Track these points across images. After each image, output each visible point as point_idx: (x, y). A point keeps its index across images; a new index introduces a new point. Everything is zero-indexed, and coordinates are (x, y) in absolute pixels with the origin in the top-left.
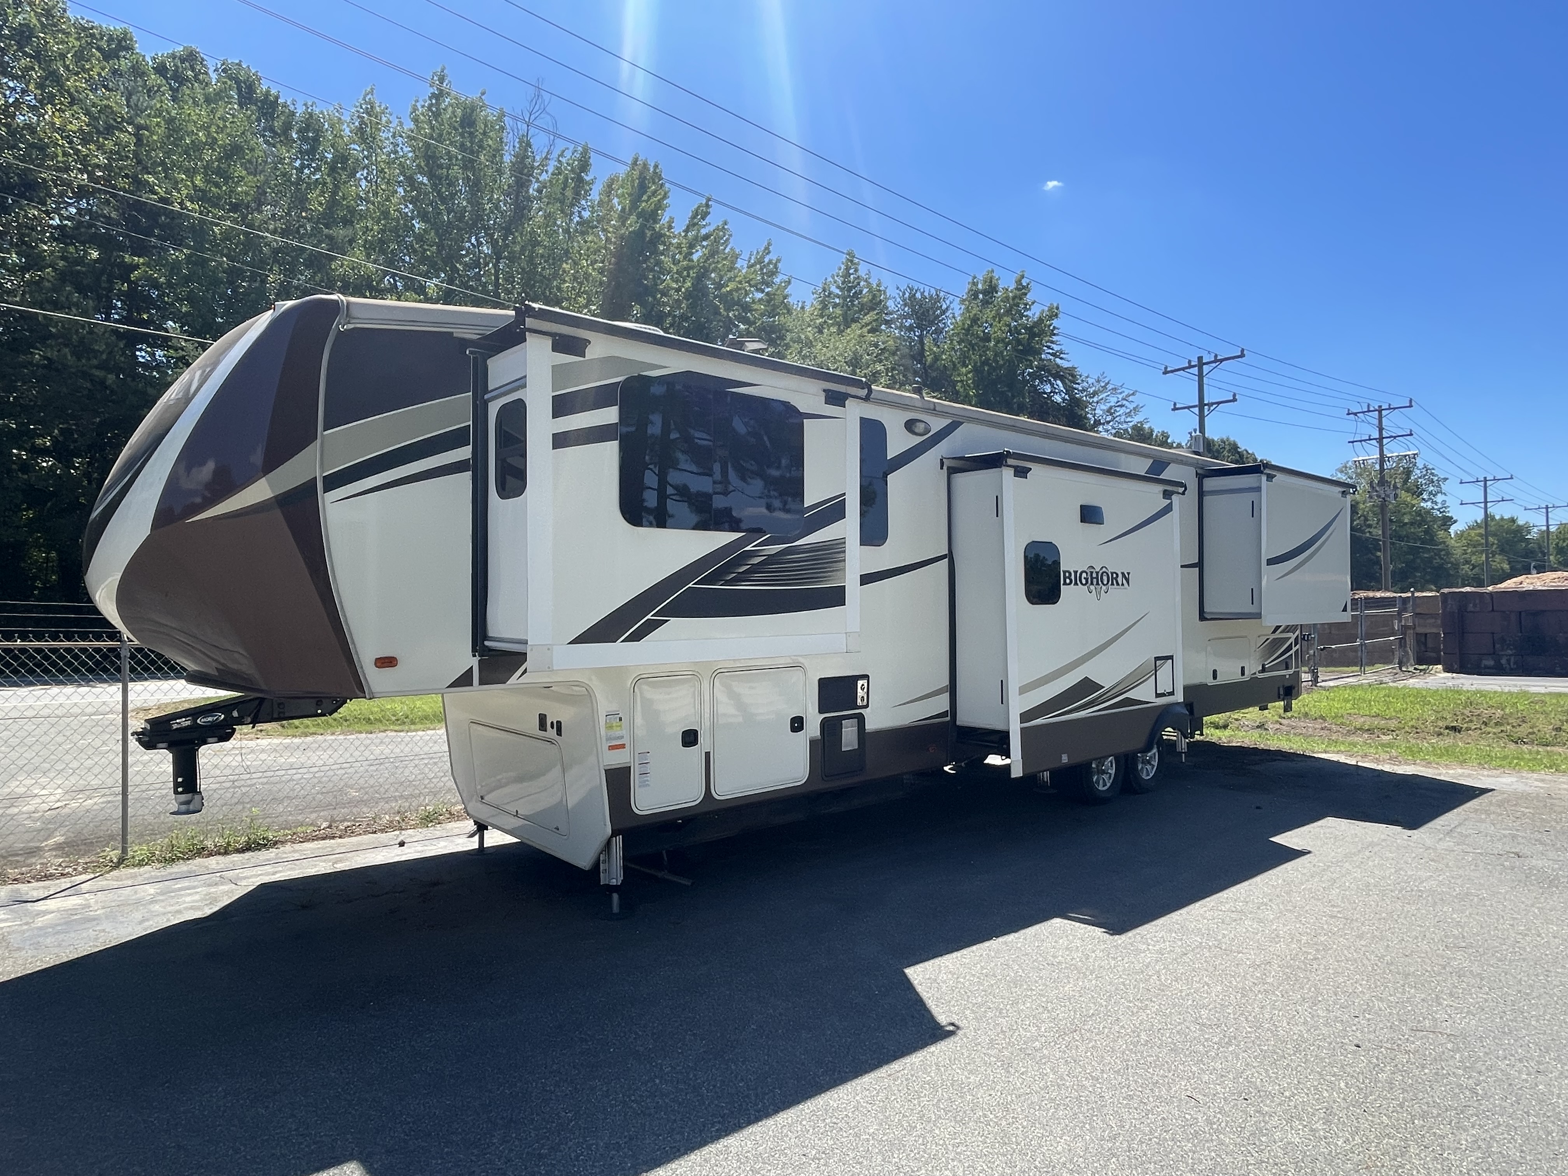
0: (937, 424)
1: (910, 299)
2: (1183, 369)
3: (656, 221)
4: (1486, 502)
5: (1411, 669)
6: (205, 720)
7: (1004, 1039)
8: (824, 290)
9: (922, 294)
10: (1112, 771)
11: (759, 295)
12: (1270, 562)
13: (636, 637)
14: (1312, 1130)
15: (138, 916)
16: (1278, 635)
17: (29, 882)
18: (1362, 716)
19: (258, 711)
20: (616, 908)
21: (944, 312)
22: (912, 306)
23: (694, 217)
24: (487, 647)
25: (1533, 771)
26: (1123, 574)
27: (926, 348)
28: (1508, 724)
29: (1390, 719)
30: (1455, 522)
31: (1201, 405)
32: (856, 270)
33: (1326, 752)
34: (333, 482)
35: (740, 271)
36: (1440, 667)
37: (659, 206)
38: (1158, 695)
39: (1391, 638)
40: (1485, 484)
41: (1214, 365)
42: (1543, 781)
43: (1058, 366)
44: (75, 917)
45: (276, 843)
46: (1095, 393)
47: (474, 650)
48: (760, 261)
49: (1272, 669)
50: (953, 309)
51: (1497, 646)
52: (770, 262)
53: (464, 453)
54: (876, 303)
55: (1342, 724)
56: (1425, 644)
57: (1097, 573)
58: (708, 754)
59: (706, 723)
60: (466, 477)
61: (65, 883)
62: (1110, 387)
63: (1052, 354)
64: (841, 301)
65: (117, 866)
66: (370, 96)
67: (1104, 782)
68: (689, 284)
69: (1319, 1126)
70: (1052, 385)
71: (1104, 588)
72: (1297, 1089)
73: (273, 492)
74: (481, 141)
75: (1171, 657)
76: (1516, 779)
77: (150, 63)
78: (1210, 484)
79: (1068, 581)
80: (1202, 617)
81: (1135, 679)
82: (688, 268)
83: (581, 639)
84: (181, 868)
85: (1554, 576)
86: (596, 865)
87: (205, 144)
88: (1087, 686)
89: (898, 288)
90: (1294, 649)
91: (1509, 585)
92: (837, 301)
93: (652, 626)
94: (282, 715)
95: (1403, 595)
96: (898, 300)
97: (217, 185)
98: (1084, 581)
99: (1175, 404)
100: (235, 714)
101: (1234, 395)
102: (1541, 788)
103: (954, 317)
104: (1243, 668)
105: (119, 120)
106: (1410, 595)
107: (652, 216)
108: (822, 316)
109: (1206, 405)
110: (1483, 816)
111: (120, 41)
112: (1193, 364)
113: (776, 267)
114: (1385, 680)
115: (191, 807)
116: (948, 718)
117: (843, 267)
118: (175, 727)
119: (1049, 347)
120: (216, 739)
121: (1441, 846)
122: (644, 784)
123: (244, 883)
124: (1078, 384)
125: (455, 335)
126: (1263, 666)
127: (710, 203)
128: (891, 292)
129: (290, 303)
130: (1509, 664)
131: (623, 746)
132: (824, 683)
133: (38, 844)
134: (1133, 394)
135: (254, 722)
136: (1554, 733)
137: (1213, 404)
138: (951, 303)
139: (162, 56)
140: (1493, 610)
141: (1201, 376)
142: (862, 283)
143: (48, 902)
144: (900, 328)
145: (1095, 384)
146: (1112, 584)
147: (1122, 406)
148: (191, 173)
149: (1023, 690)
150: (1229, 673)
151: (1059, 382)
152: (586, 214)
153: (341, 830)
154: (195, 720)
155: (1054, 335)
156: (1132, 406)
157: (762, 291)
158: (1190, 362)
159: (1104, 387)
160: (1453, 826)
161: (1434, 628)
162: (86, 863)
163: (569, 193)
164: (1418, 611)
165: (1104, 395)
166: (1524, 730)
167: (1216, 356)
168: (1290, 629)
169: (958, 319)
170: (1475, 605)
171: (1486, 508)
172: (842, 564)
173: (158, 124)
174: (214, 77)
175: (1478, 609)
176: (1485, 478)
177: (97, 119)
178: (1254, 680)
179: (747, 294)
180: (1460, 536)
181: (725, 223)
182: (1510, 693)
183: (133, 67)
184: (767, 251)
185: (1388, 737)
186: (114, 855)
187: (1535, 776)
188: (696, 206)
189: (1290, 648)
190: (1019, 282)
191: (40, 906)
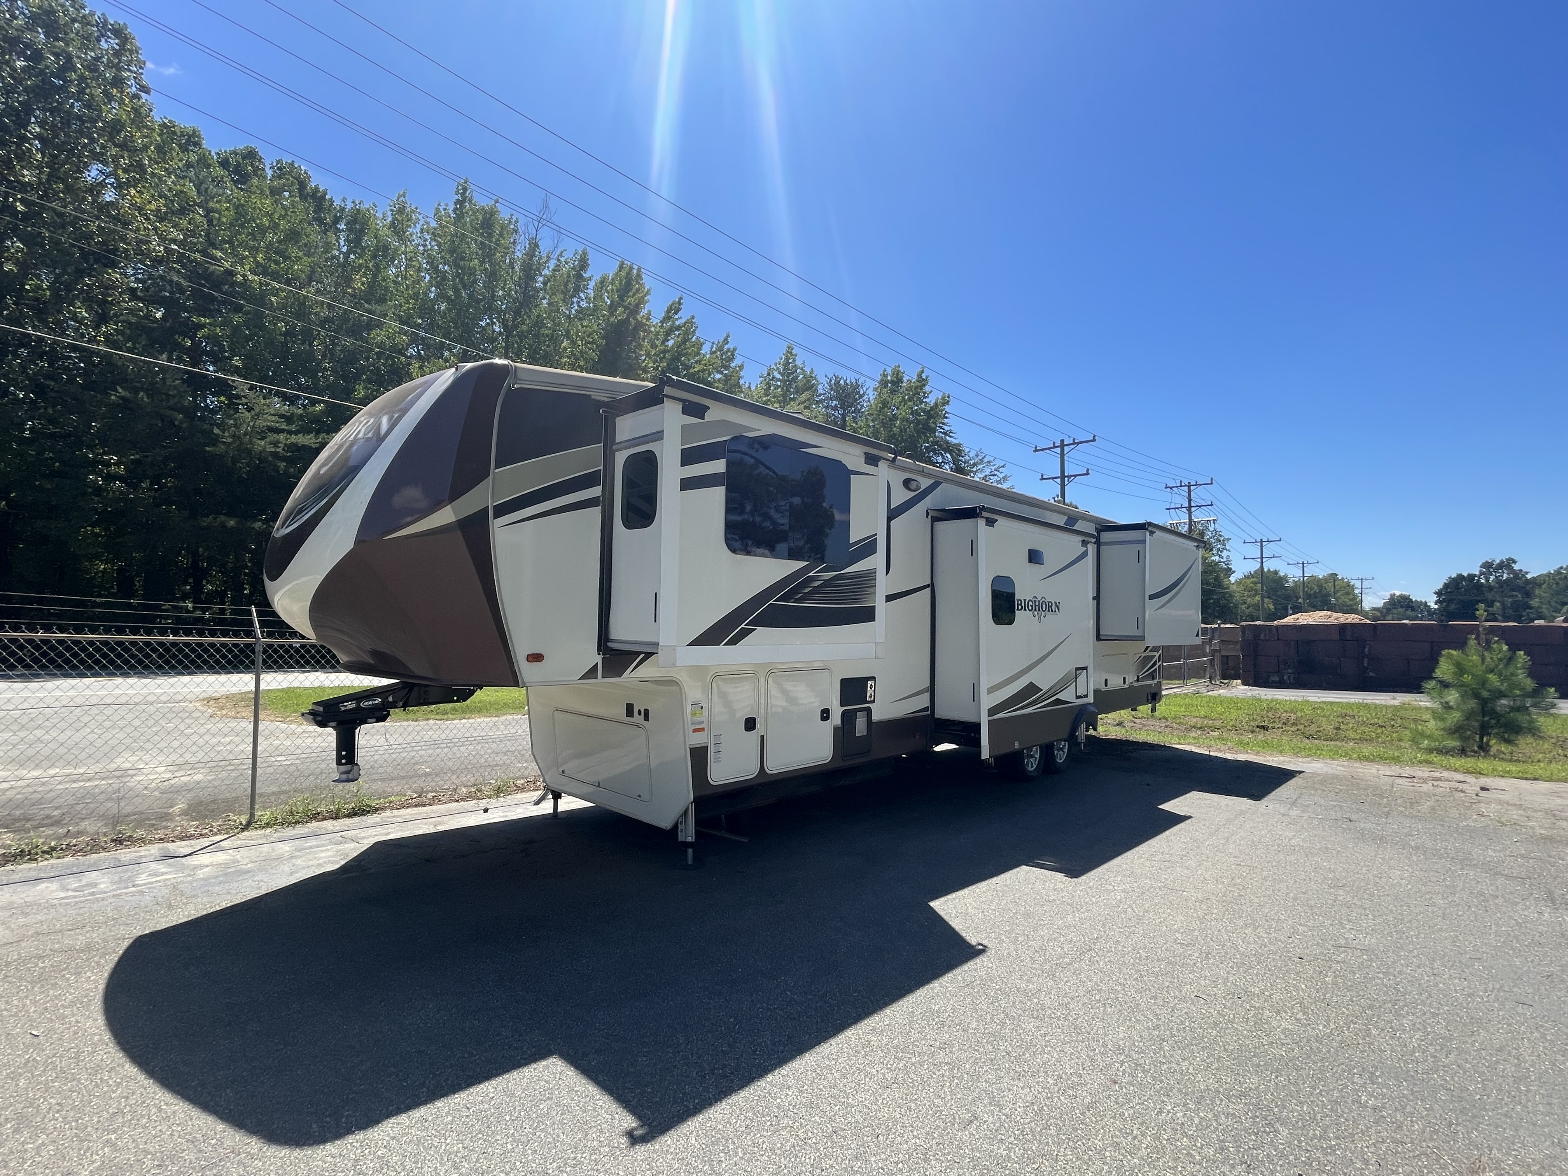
0: (925, 483)
1: (835, 384)
2: (1049, 449)
3: (638, 313)
4: (1262, 558)
5: (1218, 683)
6: (366, 703)
7: (1040, 956)
8: (769, 374)
9: (845, 381)
10: (1038, 756)
11: (718, 376)
12: (1152, 597)
13: (733, 642)
14: (1296, 1019)
15: (287, 869)
16: (1147, 654)
17: (173, 841)
18: (1194, 717)
19: (409, 697)
20: (690, 862)
21: (861, 397)
22: (837, 391)
23: (668, 311)
24: (609, 647)
25: (1333, 759)
26: (1055, 603)
27: (848, 424)
28: (1301, 724)
29: (1214, 720)
30: (1234, 572)
31: (1063, 476)
32: (794, 360)
33: (1180, 744)
34: (502, 510)
35: (704, 356)
36: (1239, 681)
37: (642, 301)
38: (1078, 697)
39: (1205, 659)
40: (1262, 544)
41: (1072, 447)
42: (1343, 766)
43: (947, 442)
44: (230, 870)
45: (377, 810)
46: (975, 465)
47: (599, 650)
48: (720, 349)
49: (1145, 678)
50: (868, 395)
51: (1282, 666)
52: (728, 350)
53: (595, 492)
54: (809, 386)
55: (1181, 723)
56: (1227, 663)
57: (1039, 601)
58: (762, 737)
59: (762, 711)
60: (596, 512)
61: (205, 842)
62: (986, 460)
63: (945, 433)
64: (782, 384)
65: (246, 827)
66: (402, 198)
67: (1032, 765)
68: (665, 364)
69: (1300, 1016)
70: (943, 457)
71: (1043, 613)
72: (1272, 990)
73: (456, 518)
74: (498, 240)
75: (1086, 668)
76: (1323, 765)
77: (215, 158)
78: (1106, 536)
79: (1020, 607)
80: (1099, 638)
81: (1062, 685)
82: (664, 352)
83: (696, 642)
84: (300, 830)
85: (1321, 614)
86: (675, 826)
87: (269, 228)
88: (1032, 689)
89: (826, 376)
90: (1158, 664)
91: (1289, 620)
92: (779, 383)
93: (745, 633)
94: (426, 701)
95: (1213, 626)
96: (826, 385)
97: (277, 263)
98: (1030, 608)
99: (1042, 475)
100: (390, 699)
101: (1088, 470)
102: (1345, 771)
103: (869, 401)
104: (1124, 678)
105: (192, 203)
106: (1217, 626)
107: (634, 310)
108: (767, 395)
109: (1066, 476)
110: (1312, 792)
111: (190, 137)
112: (1056, 445)
113: (733, 355)
114: (1201, 690)
115: (351, 776)
116: (929, 713)
117: (784, 357)
118: (343, 709)
119: (941, 427)
120: (374, 720)
121: (1292, 813)
122: (717, 760)
123: (365, 841)
124: (963, 457)
125: (592, 397)
126: (1138, 677)
127: (682, 301)
128: (822, 380)
129: (469, 365)
130: (1289, 679)
131: (703, 729)
132: (845, 683)
133: (166, 810)
134: (1003, 466)
135: (405, 706)
136: (1335, 731)
137: (1071, 476)
138: (867, 389)
139: (225, 152)
140: (1278, 639)
141: (1062, 454)
142: (798, 371)
143: (194, 857)
144: (827, 407)
145: (975, 457)
146: (1049, 611)
147: (994, 475)
148: (255, 250)
149: (991, 691)
150: (1116, 682)
151: (948, 455)
152: (584, 304)
153: (429, 799)
154: (358, 704)
155: (946, 418)
156: (1001, 476)
157: (722, 373)
158: (1054, 443)
159: (982, 460)
160: (1294, 799)
161: (1234, 651)
162: (219, 826)
163: (571, 286)
164: (1222, 638)
165: (980, 467)
166: (1313, 729)
167: (1074, 440)
168: (1155, 649)
169: (872, 402)
170: (1265, 636)
171: (1262, 563)
172: (872, 589)
173: (227, 209)
174: (269, 173)
175: (1268, 638)
176: (1261, 540)
177: (172, 201)
178: (1131, 687)
179: (709, 375)
180: (1239, 583)
181: (693, 318)
182: (1295, 701)
183: (200, 160)
184: (726, 341)
185: (1216, 734)
186: (244, 819)
187: (1336, 762)
188: (670, 303)
189: (1155, 664)
190: (920, 376)
191: (194, 860)
